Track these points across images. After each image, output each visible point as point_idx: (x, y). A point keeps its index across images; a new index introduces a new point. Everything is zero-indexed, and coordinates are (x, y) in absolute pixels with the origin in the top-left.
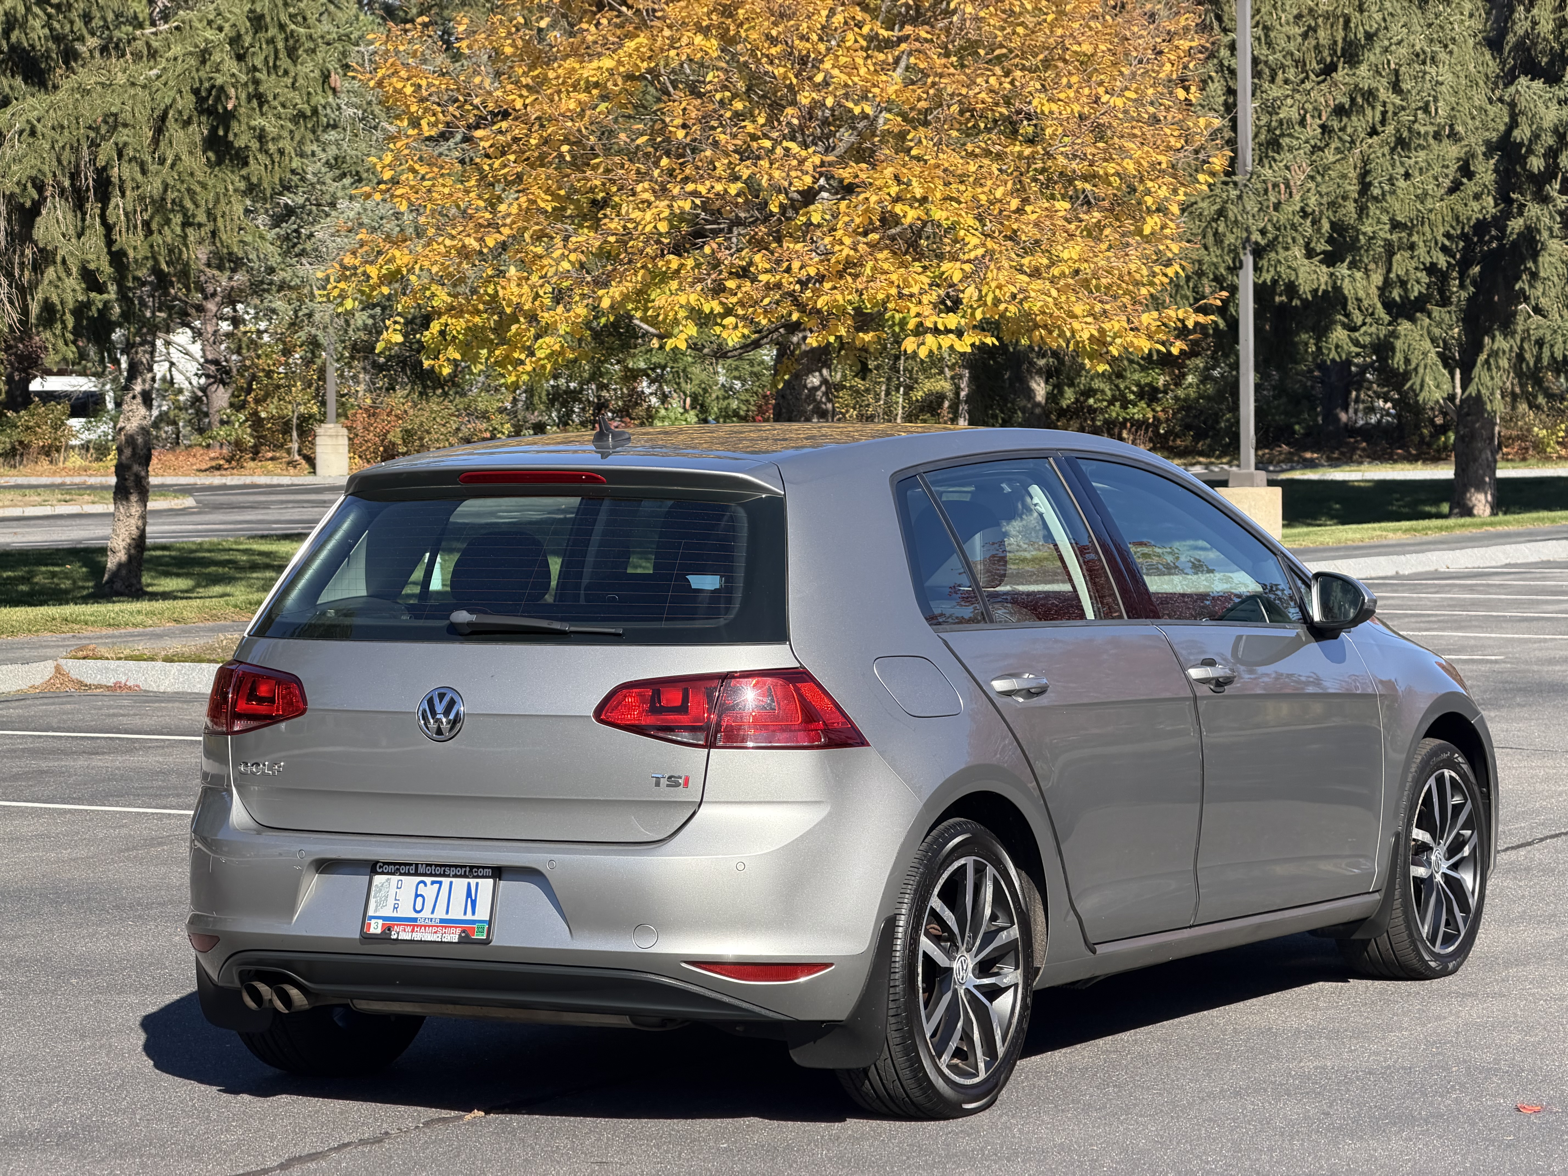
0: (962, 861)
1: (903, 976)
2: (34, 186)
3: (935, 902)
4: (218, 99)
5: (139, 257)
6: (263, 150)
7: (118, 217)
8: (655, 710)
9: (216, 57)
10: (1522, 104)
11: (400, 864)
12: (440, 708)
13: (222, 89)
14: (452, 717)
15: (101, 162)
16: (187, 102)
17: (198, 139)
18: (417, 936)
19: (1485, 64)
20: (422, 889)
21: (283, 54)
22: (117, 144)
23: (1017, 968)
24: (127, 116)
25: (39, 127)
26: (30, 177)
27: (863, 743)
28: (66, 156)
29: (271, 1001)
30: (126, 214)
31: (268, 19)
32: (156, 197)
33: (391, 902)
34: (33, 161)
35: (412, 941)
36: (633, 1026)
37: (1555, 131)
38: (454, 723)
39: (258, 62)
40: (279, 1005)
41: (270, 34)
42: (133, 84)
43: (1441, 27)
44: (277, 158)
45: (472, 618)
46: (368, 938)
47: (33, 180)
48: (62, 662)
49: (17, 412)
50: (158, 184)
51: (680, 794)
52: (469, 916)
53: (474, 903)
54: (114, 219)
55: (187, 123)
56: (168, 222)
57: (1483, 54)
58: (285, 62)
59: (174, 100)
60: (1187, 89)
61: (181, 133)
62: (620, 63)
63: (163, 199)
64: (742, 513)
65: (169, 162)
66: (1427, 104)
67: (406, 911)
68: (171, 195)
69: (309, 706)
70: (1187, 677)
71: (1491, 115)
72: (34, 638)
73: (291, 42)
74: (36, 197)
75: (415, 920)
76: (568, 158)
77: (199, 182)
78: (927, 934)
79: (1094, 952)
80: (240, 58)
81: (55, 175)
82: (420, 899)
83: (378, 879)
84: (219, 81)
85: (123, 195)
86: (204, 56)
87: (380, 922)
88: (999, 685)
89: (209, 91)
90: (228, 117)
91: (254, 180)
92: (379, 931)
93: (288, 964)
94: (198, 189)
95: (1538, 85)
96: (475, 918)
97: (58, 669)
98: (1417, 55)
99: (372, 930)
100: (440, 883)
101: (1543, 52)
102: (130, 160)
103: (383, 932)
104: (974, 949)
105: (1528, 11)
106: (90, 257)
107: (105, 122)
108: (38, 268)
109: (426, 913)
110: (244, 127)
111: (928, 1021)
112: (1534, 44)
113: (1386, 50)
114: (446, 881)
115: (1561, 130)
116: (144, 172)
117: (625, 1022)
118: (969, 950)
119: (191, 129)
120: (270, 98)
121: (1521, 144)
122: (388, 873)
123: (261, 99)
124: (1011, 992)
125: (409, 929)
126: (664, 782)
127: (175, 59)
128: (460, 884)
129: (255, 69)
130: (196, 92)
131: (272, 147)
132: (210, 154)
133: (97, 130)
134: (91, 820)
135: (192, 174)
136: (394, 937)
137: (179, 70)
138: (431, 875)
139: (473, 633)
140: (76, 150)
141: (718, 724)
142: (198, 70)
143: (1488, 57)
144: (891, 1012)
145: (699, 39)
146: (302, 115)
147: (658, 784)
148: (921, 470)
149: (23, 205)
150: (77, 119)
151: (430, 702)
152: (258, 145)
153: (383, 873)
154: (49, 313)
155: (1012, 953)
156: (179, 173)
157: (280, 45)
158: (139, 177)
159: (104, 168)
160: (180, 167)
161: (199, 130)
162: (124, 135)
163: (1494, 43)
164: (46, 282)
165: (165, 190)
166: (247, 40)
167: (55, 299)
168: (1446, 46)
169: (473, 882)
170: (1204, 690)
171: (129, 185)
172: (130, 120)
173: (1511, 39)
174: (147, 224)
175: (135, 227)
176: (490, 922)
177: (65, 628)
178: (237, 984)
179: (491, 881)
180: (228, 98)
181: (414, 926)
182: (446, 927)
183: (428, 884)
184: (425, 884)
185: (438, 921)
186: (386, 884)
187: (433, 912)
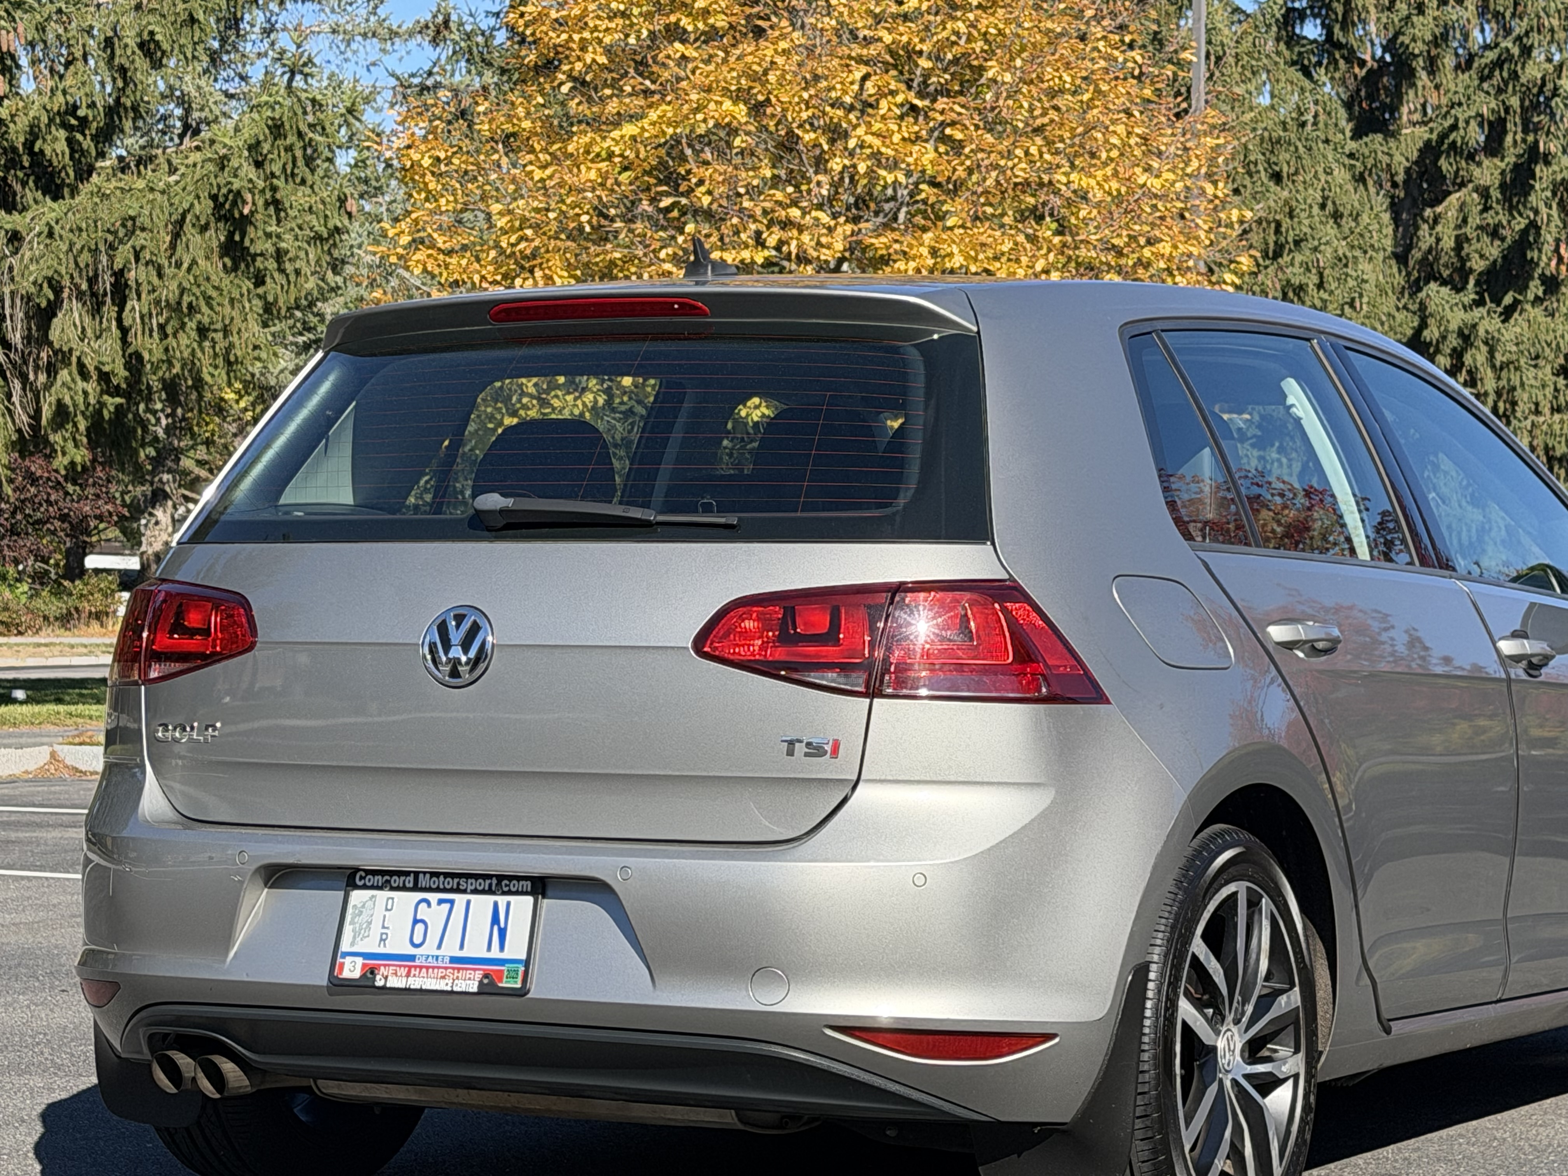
0: (1231, 888)
1: (1155, 1057)
2: (50, 286)
3: (1198, 947)
4: (234, 203)
5: (154, 359)
6: (282, 271)
7: (134, 319)
8: (787, 638)
9: (235, 163)
10: (1431, 308)
11: (391, 873)
12: (456, 636)
13: (238, 193)
14: (472, 654)
15: (118, 264)
16: (205, 207)
17: (215, 244)
18: (416, 983)
19: (1392, 275)
20: (423, 912)
21: (300, 162)
22: (134, 247)
23: (1297, 1051)
24: (144, 220)
25: (57, 229)
26: (45, 278)
27: (1101, 698)
28: (85, 258)
29: (194, 1079)
30: (142, 317)
31: (287, 127)
32: (172, 302)
33: (376, 930)
34: (50, 262)
35: (407, 990)
36: (740, 1126)
37: (1460, 333)
38: (475, 663)
39: (276, 168)
40: (206, 1086)
41: (288, 142)
42: (152, 190)
43: (1361, 235)
44: (292, 278)
45: (509, 502)
46: (338, 985)
47: (50, 280)
48: (57, 748)
49: (73, 581)
50: (174, 286)
51: (822, 767)
52: (495, 953)
53: (502, 933)
54: (130, 322)
55: (204, 228)
56: (183, 326)
57: (1391, 267)
58: (302, 170)
59: (192, 205)
60: (1215, 183)
61: (198, 237)
62: (643, 129)
63: (179, 303)
64: (914, 355)
65: (185, 266)
66: (1353, 299)
67: (399, 945)
68: (186, 299)
69: (259, 639)
70: (1497, 650)
71: (1398, 320)
72: (36, 730)
73: (309, 151)
74: (52, 297)
75: (412, 958)
76: (588, 229)
77: (214, 287)
78: (1187, 995)
79: (1388, 1031)
80: (258, 165)
81: (72, 277)
82: (420, 927)
83: (357, 896)
84: (236, 185)
85: (139, 298)
86: (222, 163)
87: (360, 961)
88: (1278, 633)
89: (226, 197)
90: (243, 223)
91: (270, 299)
92: (357, 974)
93: (220, 1025)
94: (214, 294)
95: (1445, 291)
96: (505, 955)
97: (53, 755)
98: (1340, 260)
99: (346, 974)
100: (452, 902)
101: (1446, 266)
102: (147, 264)
103: (364, 976)
104: (1245, 1020)
105: (1432, 228)
106: (105, 359)
107: (124, 225)
108: (51, 370)
109: (429, 948)
110: (260, 233)
111: (1188, 1125)
112: (1437, 259)
113: (1315, 249)
114: (460, 899)
115: (1466, 332)
116: (160, 276)
117: (728, 1119)
118: (1237, 1022)
119: (208, 234)
120: (287, 205)
121: (1430, 343)
122: (373, 887)
123: (276, 204)
124: (1290, 1083)
125: (404, 971)
126: (800, 749)
127: (195, 165)
128: (483, 904)
129: (273, 175)
130: (214, 198)
131: (289, 268)
132: (227, 260)
133: (115, 233)
134: (49, 886)
135: (208, 279)
136: (379, 983)
137: (197, 177)
138: (438, 890)
139: (508, 527)
140: (95, 252)
141: (886, 661)
142: (216, 177)
143: (1395, 270)
144: (1139, 1112)
145: (727, 104)
146: (318, 237)
147: (790, 753)
148: (1160, 325)
149: (38, 305)
150: (95, 222)
151: (443, 629)
152: (275, 265)
153: (365, 887)
154: (62, 415)
155: (1291, 1028)
156: (195, 277)
157: (299, 153)
158: (155, 280)
159: (122, 271)
160: (195, 271)
161: (217, 236)
162: (141, 238)
163: (1401, 258)
164: (59, 382)
165: (181, 294)
166: (266, 147)
167: (67, 400)
168: (1365, 252)
169: (502, 900)
170: (1518, 672)
171: (145, 288)
172: (147, 223)
173: (1416, 254)
174: (162, 327)
175: (151, 331)
176: (527, 963)
177: (69, 722)
178: (147, 1054)
179: (530, 899)
180: (244, 202)
181: (410, 967)
182: (459, 969)
183: (434, 903)
184: (429, 905)
185: (447, 960)
186: (370, 904)
187: (439, 947)
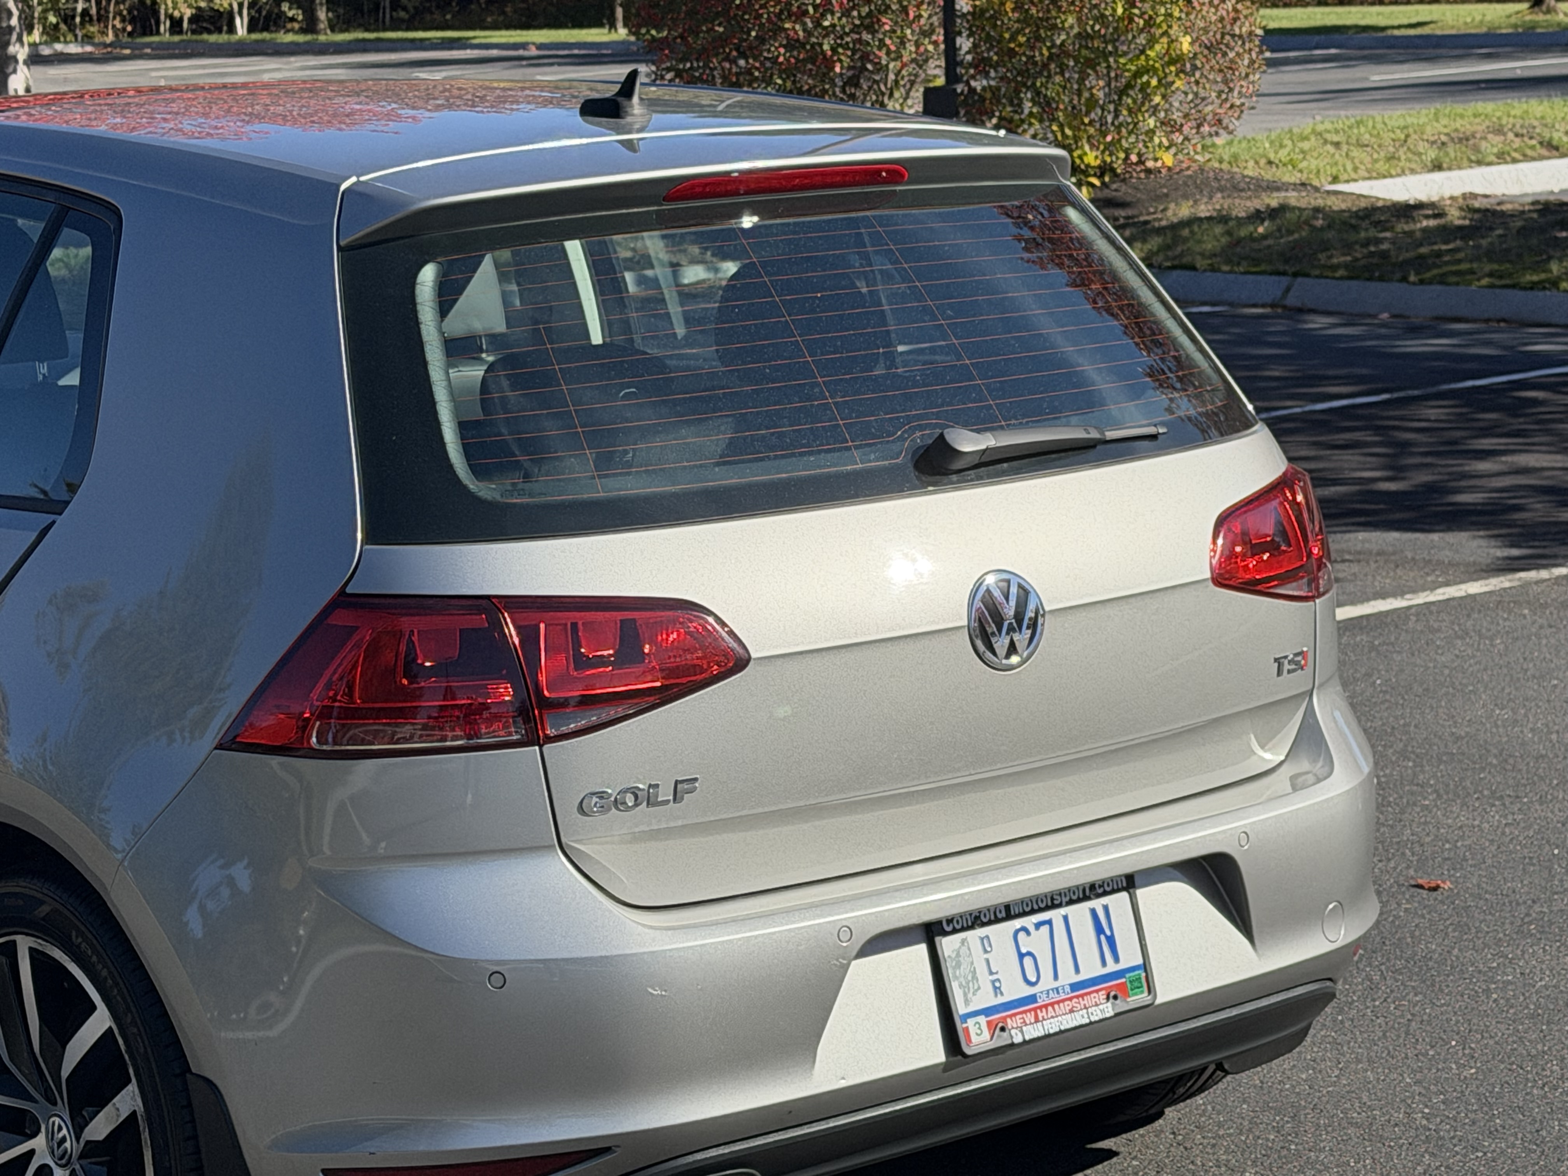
18: (1052, 1026)
20: (1024, 942)
33: (985, 980)
51: (1300, 682)
52: (1112, 967)
53: (1111, 942)
67: (1015, 990)
69: (753, 656)
75: (1032, 998)
82: (1028, 961)
83: (945, 945)
87: (982, 1020)
92: (987, 1037)
96: (1122, 965)
99: (976, 1039)
100: (1049, 922)
103: (995, 1036)
109: (1047, 982)
114: (1058, 915)
122: (961, 932)
125: (1030, 1017)
128: (1079, 912)
136: (1017, 1038)
138: (1030, 914)
153: (950, 933)
169: (1098, 905)
176: (1145, 967)
179: (1124, 895)
181: (1035, 1009)
182: (1082, 996)
183: (1031, 929)
184: (1028, 933)
185: (1068, 989)
186: (964, 950)
187: (1056, 977)
